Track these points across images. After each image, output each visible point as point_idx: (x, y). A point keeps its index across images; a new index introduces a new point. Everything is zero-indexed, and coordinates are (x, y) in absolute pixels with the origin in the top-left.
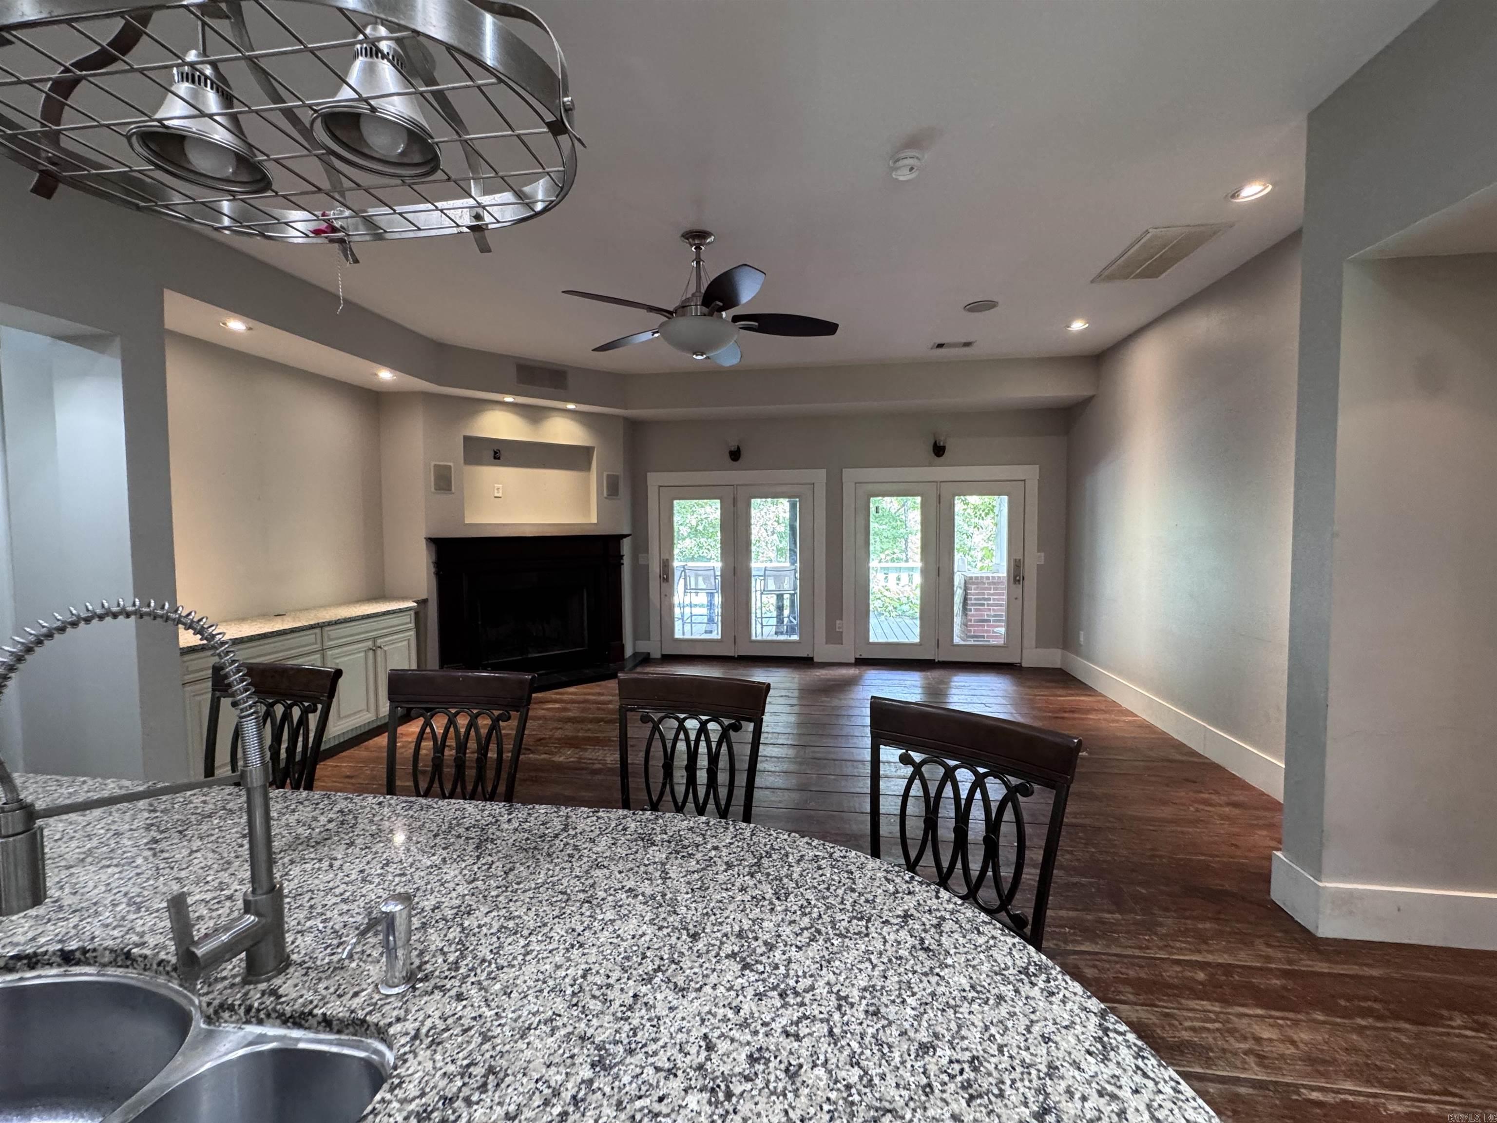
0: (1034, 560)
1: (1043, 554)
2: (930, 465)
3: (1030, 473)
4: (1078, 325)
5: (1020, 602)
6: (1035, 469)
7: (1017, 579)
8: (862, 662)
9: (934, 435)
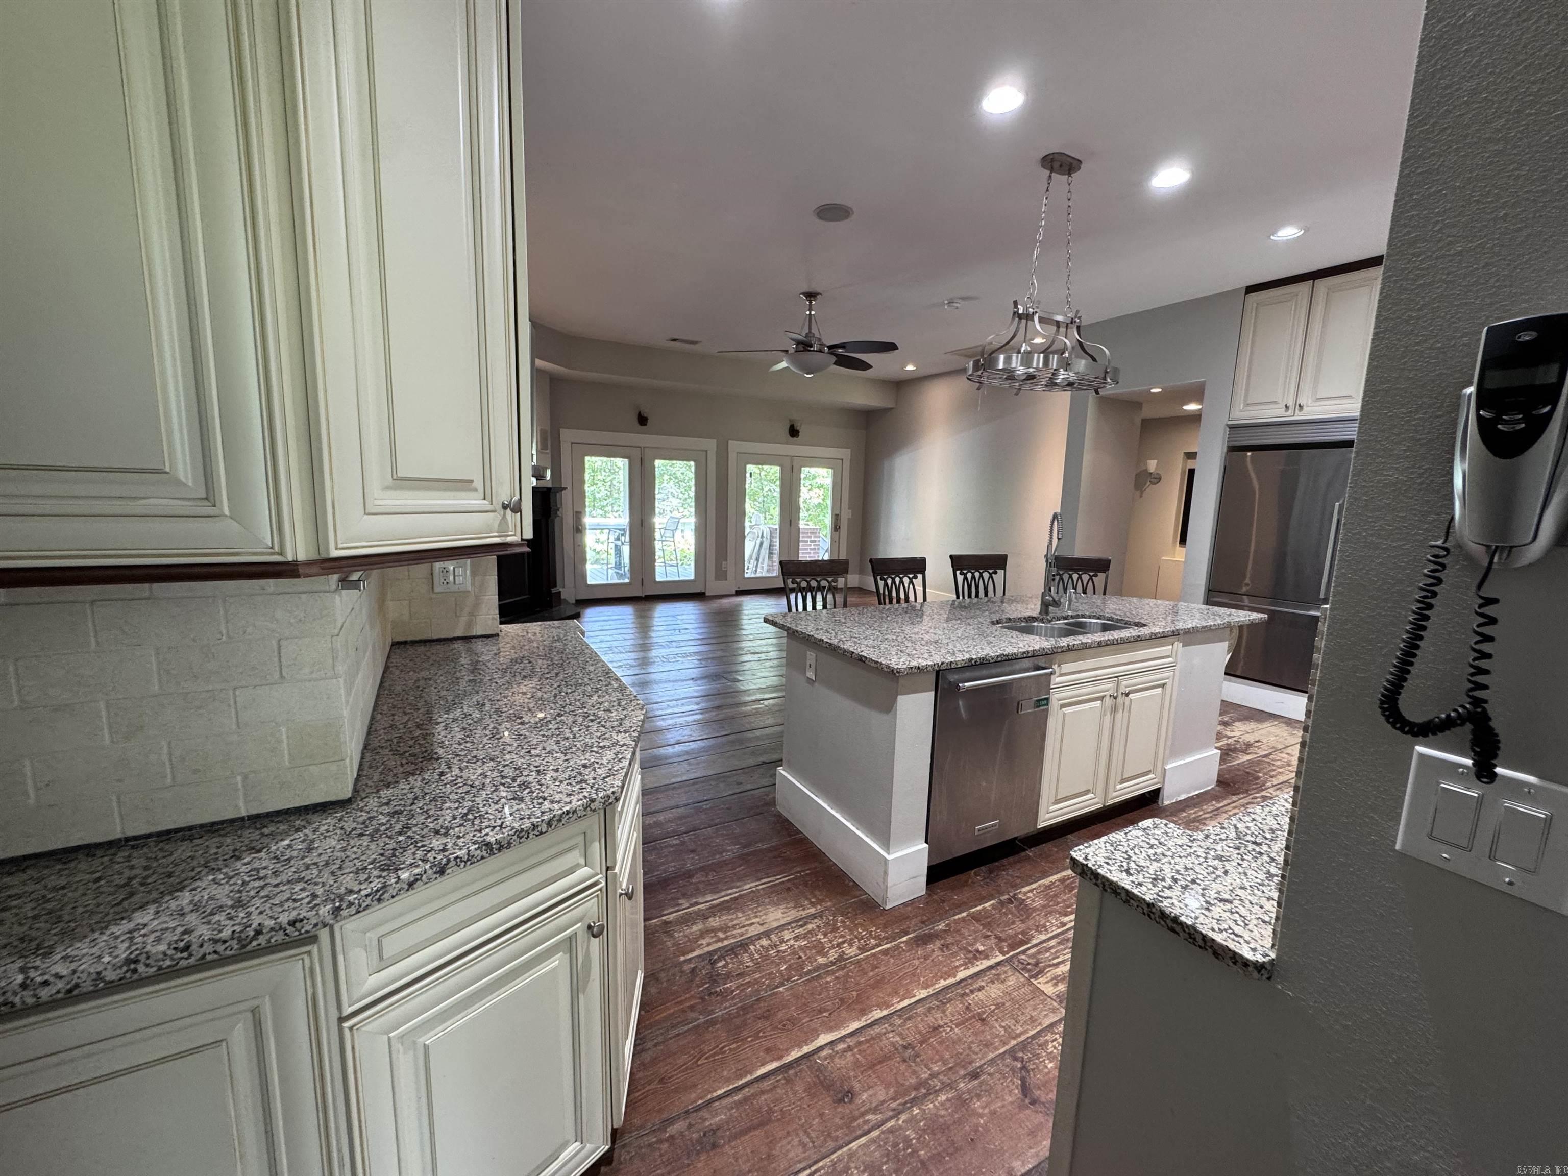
0: (846, 515)
1: (850, 511)
2: (787, 443)
3: (845, 453)
4: (910, 368)
5: (837, 542)
6: (848, 451)
7: (836, 528)
8: (740, 593)
9: (790, 421)
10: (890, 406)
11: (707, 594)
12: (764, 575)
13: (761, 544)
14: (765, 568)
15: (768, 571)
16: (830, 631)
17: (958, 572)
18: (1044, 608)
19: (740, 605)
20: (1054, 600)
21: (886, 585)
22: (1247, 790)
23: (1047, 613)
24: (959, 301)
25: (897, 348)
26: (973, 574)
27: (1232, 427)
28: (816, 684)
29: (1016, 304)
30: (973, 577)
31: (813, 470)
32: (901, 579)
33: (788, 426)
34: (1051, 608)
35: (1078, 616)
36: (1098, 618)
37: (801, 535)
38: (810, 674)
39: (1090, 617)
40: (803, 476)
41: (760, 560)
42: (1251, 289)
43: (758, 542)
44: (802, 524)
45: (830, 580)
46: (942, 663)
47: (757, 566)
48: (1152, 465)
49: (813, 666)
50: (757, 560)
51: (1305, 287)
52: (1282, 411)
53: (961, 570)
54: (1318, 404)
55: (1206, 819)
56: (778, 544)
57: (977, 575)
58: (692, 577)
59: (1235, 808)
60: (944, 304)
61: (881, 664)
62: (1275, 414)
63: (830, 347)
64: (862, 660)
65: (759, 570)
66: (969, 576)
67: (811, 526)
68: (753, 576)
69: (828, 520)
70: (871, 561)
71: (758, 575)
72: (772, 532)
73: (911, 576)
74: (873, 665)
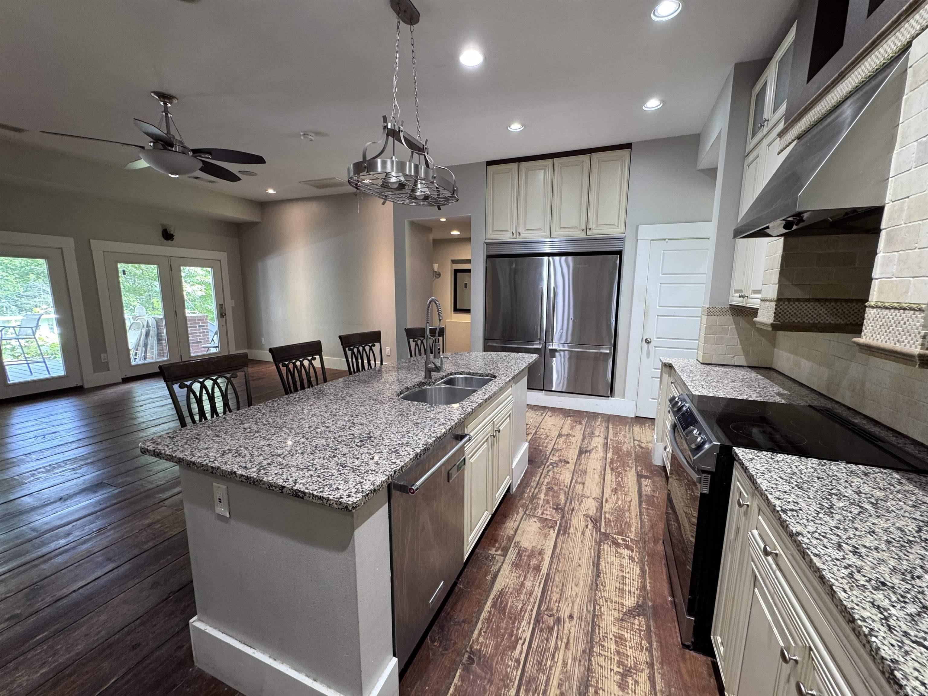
0: (230, 304)
1: (233, 301)
2: (162, 245)
3: (223, 256)
4: (271, 191)
5: (225, 327)
6: (225, 255)
7: (222, 314)
8: (127, 380)
9: (162, 225)
10: (258, 220)
11: (86, 386)
12: (154, 360)
13: (147, 335)
14: (155, 352)
15: (159, 355)
16: (242, 451)
17: (347, 349)
18: (428, 373)
19: (129, 392)
20: (436, 367)
21: (288, 370)
22: (542, 462)
23: (430, 377)
24: (313, 135)
25: (264, 162)
26: (358, 348)
27: (487, 244)
28: (232, 522)
29: (385, 119)
30: (359, 351)
31: (193, 269)
32: (301, 362)
33: (161, 230)
34: (433, 373)
35: (449, 375)
36: (461, 374)
37: (188, 322)
38: (222, 510)
39: (455, 374)
40: (183, 274)
41: (149, 346)
42: (490, 163)
43: (144, 331)
44: (188, 313)
45: (228, 376)
46: (395, 472)
47: (145, 352)
48: (436, 267)
49: (225, 501)
50: (146, 345)
51: (515, 166)
52: (510, 236)
53: (349, 347)
54: (527, 232)
55: (537, 494)
56: (165, 331)
57: (361, 349)
58: (62, 373)
59: (544, 478)
60: (300, 135)
61: (328, 499)
62: (507, 237)
63: (195, 151)
64: (298, 495)
65: (148, 355)
66: (355, 350)
67: (198, 314)
68: (142, 362)
69: (213, 307)
70: (271, 350)
71: (148, 361)
72: (158, 321)
73: (310, 358)
74: (316, 501)
